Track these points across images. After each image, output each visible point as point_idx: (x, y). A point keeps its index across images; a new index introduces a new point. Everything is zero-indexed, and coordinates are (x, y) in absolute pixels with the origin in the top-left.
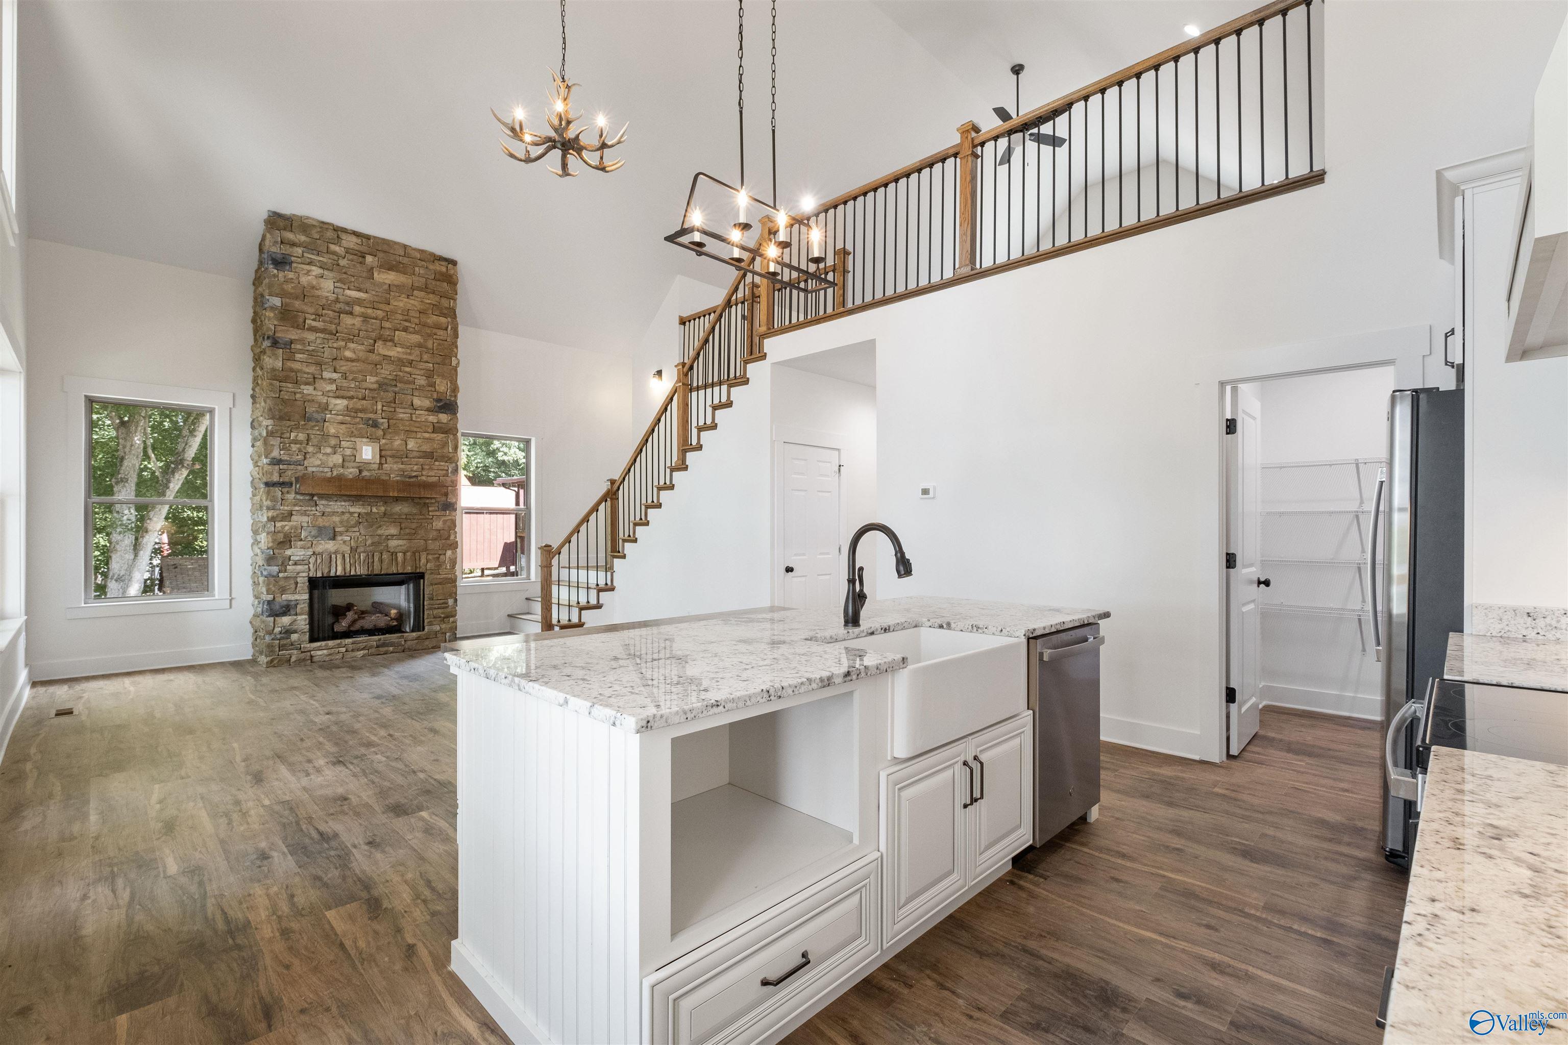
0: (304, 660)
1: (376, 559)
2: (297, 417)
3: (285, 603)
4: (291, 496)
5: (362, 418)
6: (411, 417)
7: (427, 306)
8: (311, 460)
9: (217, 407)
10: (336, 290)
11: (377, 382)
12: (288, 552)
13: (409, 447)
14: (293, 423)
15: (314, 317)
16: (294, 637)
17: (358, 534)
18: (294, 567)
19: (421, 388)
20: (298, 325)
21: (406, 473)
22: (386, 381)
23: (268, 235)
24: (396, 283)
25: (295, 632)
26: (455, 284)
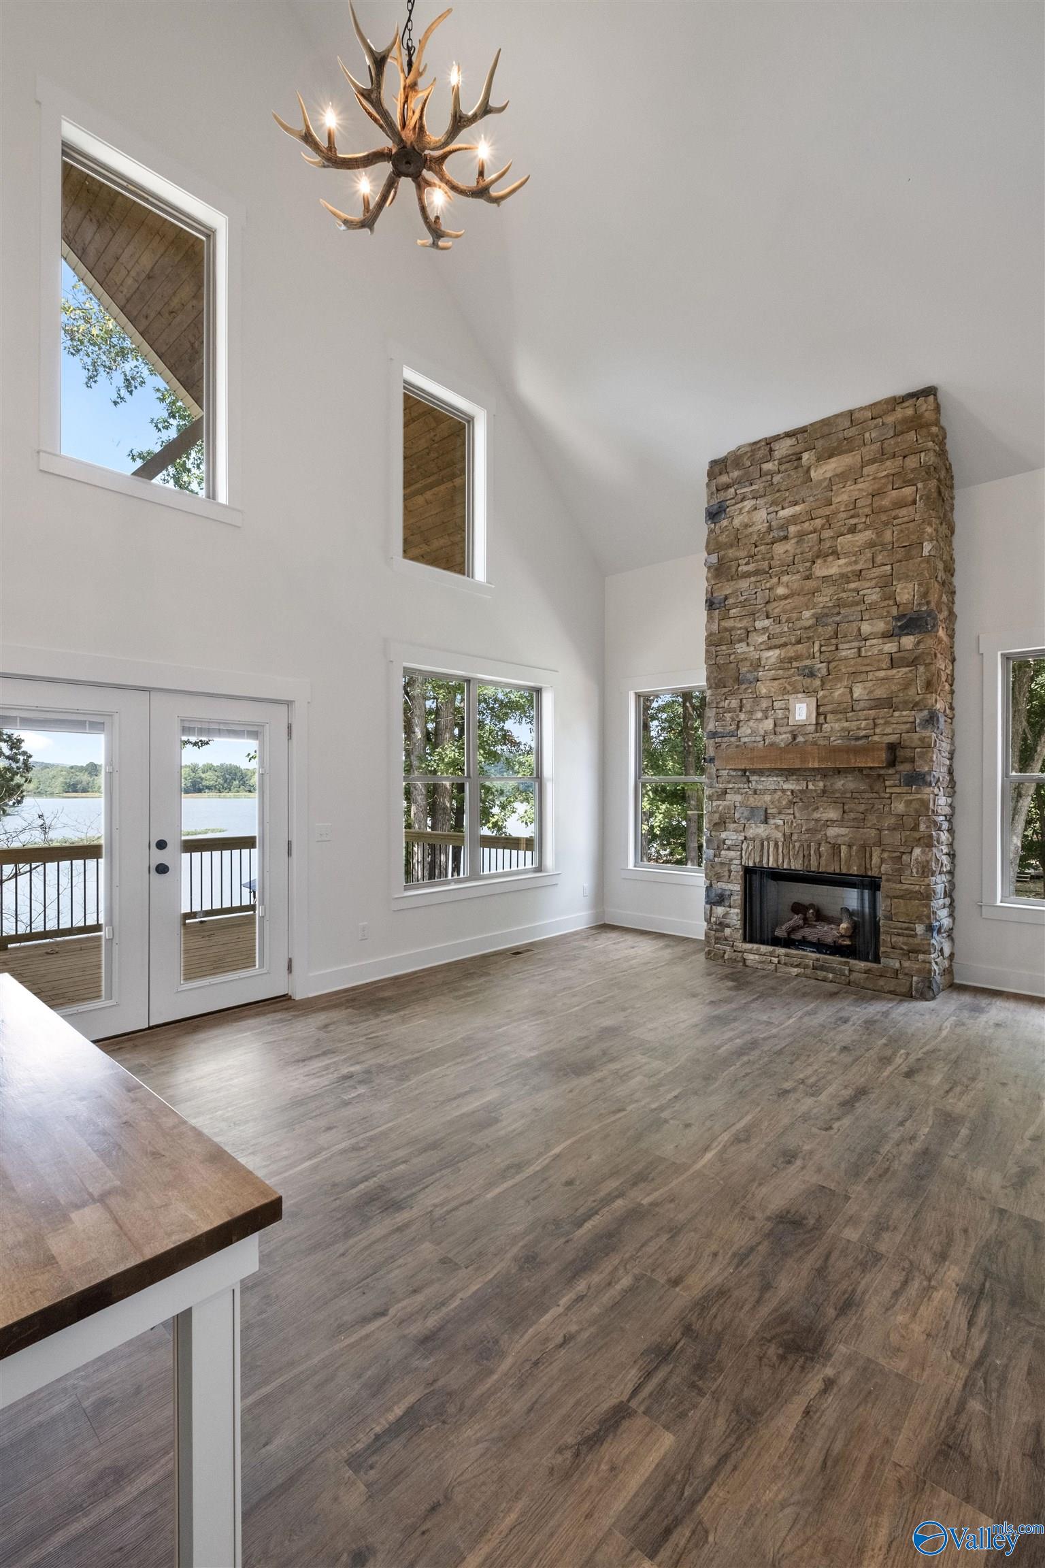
0: (736, 960)
2: (730, 681)
3: (720, 891)
4: (725, 773)
5: (798, 668)
6: (858, 652)
7: (883, 481)
8: (743, 729)
10: (772, 516)
11: (814, 616)
12: (724, 835)
13: (855, 696)
14: (727, 689)
15: (746, 560)
17: (792, 816)
18: (730, 852)
20: (732, 577)
21: (851, 734)
22: (826, 611)
23: (708, 490)
25: (728, 926)
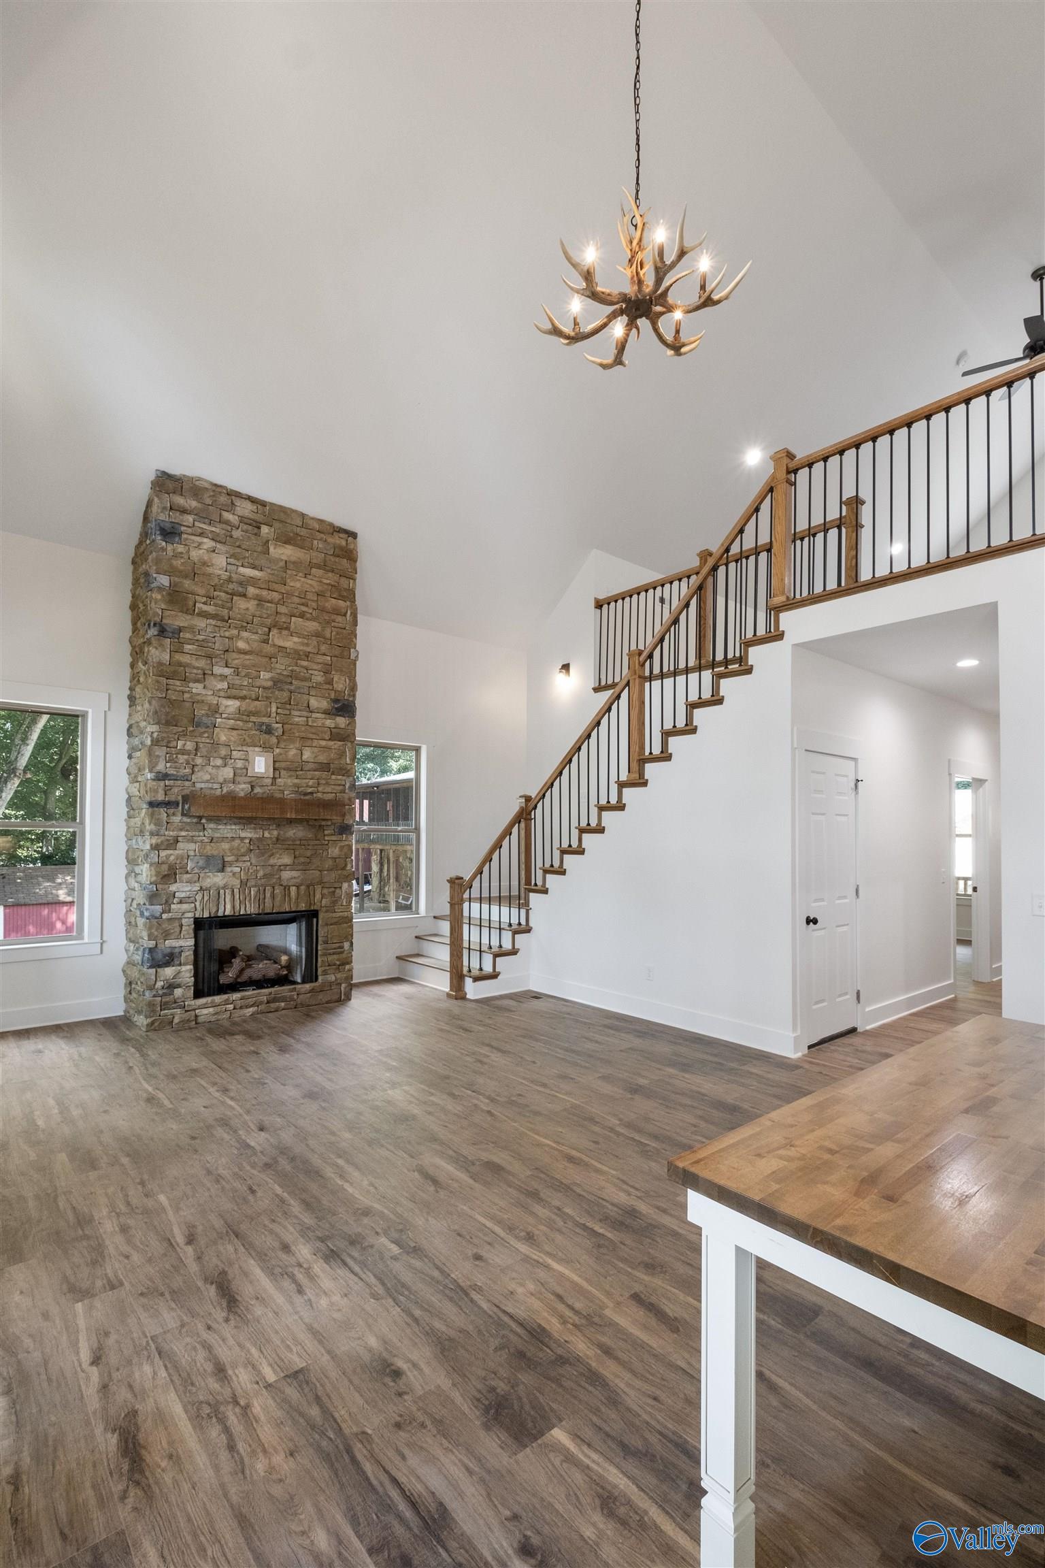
0: (189, 1021)
1: (268, 895)
2: (185, 721)
3: (169, 951)
4: (177, 819)
5: (255, 722)
6: (307, 721)
7: (326, 587)
8: (200, 774)
9: (90, 711)
10: (229, 567)
11: (272, 679)
12: (173, 888)
13: (305, 757)
14: (181, 729)
15: (205, 599)
16: (178, 992)
17: (249, 864)
18: (179, 906)
19: (317, 686)
20: (187, 610)
21: (300, 790)
22: (282, 677)
23: (156, 500)
24: (293, 559)
25: (179, 986)
26: (355, 561)
